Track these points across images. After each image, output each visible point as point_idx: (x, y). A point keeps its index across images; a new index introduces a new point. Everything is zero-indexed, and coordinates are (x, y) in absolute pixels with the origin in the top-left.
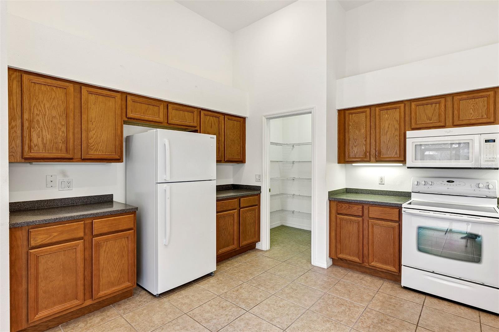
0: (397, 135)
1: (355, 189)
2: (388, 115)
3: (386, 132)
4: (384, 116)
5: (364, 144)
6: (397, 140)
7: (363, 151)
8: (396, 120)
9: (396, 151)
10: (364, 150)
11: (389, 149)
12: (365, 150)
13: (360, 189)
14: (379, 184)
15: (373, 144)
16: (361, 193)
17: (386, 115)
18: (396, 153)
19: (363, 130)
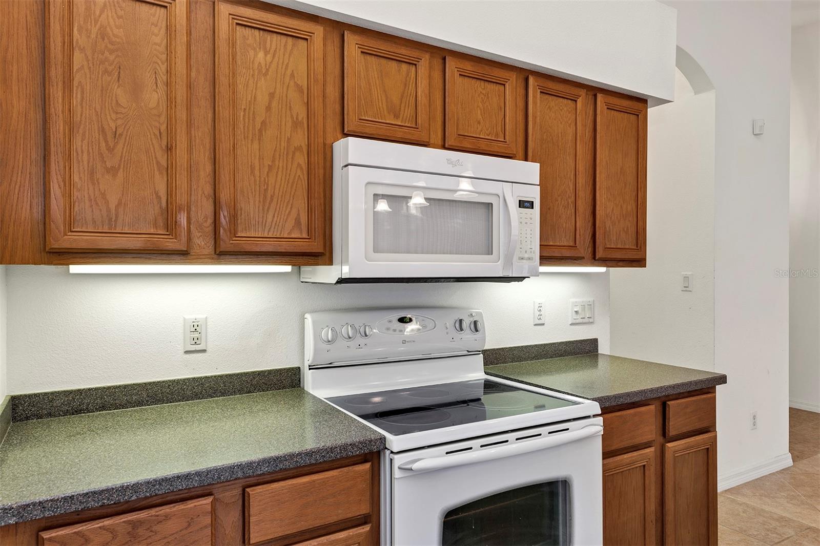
0: (299, 148)
1: (71, 392)
2: (266, 54)
3: (258, 126)
4: (252, 53)
5: (158, 163)
6: (301, 169)
7: (155, 202)
8: (297, 85)
9: (298, 215)
10: (159, 198)
11: (272, 200)
12: (163, 193)
13: (96, 389)
14: (187, 352)
15: (202, 173)
16: (103, 408)
17: (261, 55)
18: (298, 222)
19: (155, 96)
